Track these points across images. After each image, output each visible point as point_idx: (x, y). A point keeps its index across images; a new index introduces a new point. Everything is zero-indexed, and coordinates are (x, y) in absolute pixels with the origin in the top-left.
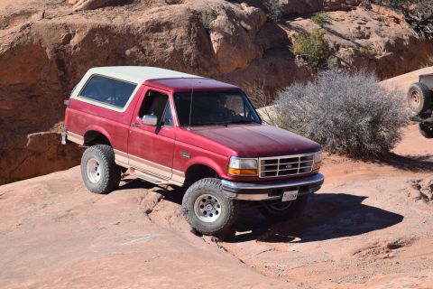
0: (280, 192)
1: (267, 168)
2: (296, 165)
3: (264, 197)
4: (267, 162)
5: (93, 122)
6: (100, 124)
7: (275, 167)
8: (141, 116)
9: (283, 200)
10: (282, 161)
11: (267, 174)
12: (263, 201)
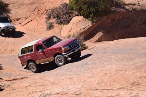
0: (74, 50)
1: (70, 47)
2: (74, 44)
3: (72, 53)
4: (69, 46)
5: (27, 58)
6: (29, 57)
7: (71, 46)
8: (38, 51)
9: (76, 51)
10: (72, 44)
11: (70, 48)
12: (72, 54)
